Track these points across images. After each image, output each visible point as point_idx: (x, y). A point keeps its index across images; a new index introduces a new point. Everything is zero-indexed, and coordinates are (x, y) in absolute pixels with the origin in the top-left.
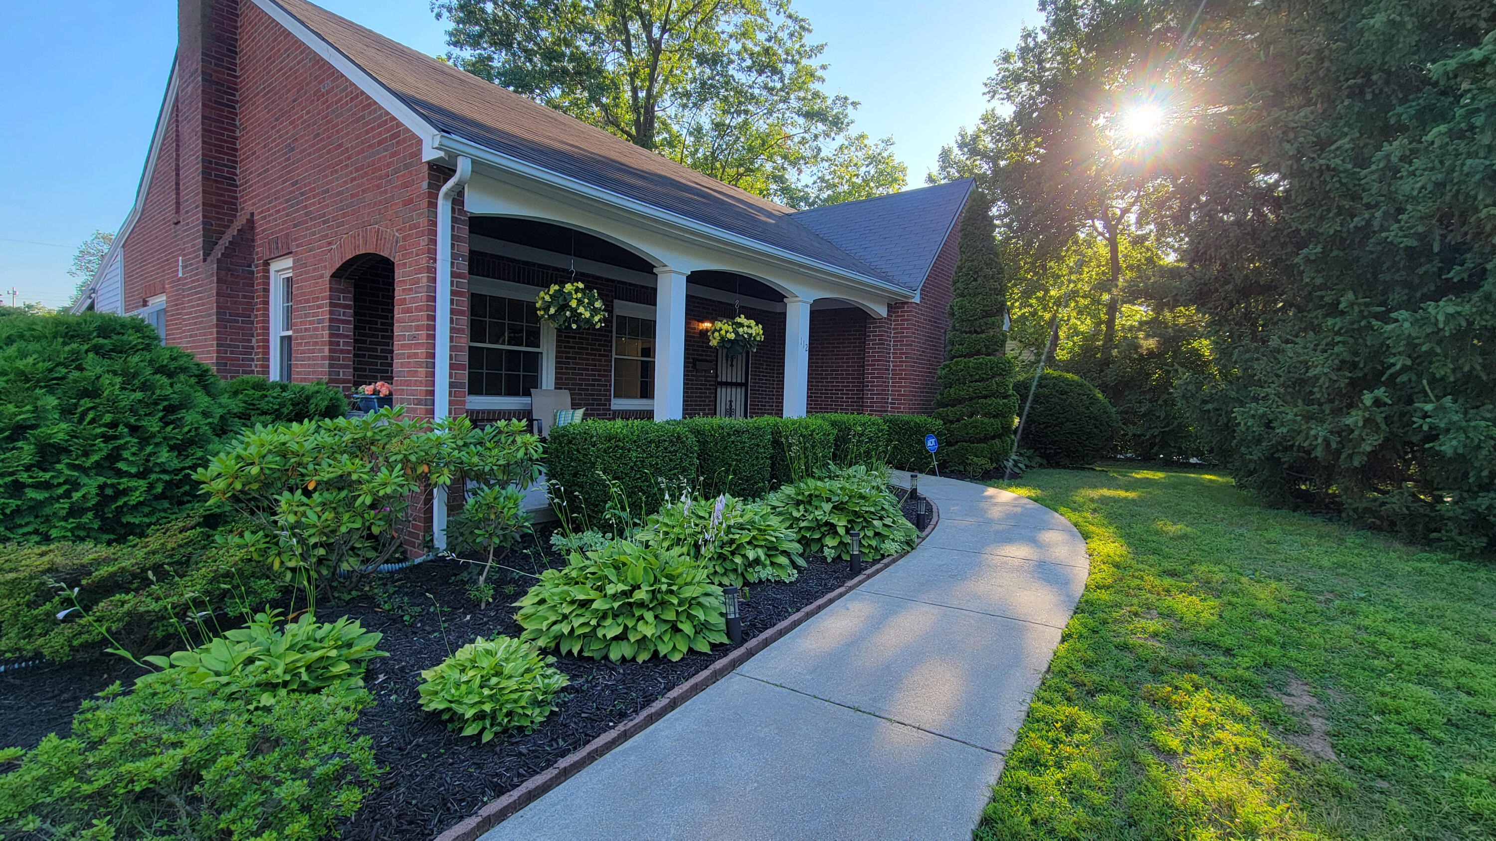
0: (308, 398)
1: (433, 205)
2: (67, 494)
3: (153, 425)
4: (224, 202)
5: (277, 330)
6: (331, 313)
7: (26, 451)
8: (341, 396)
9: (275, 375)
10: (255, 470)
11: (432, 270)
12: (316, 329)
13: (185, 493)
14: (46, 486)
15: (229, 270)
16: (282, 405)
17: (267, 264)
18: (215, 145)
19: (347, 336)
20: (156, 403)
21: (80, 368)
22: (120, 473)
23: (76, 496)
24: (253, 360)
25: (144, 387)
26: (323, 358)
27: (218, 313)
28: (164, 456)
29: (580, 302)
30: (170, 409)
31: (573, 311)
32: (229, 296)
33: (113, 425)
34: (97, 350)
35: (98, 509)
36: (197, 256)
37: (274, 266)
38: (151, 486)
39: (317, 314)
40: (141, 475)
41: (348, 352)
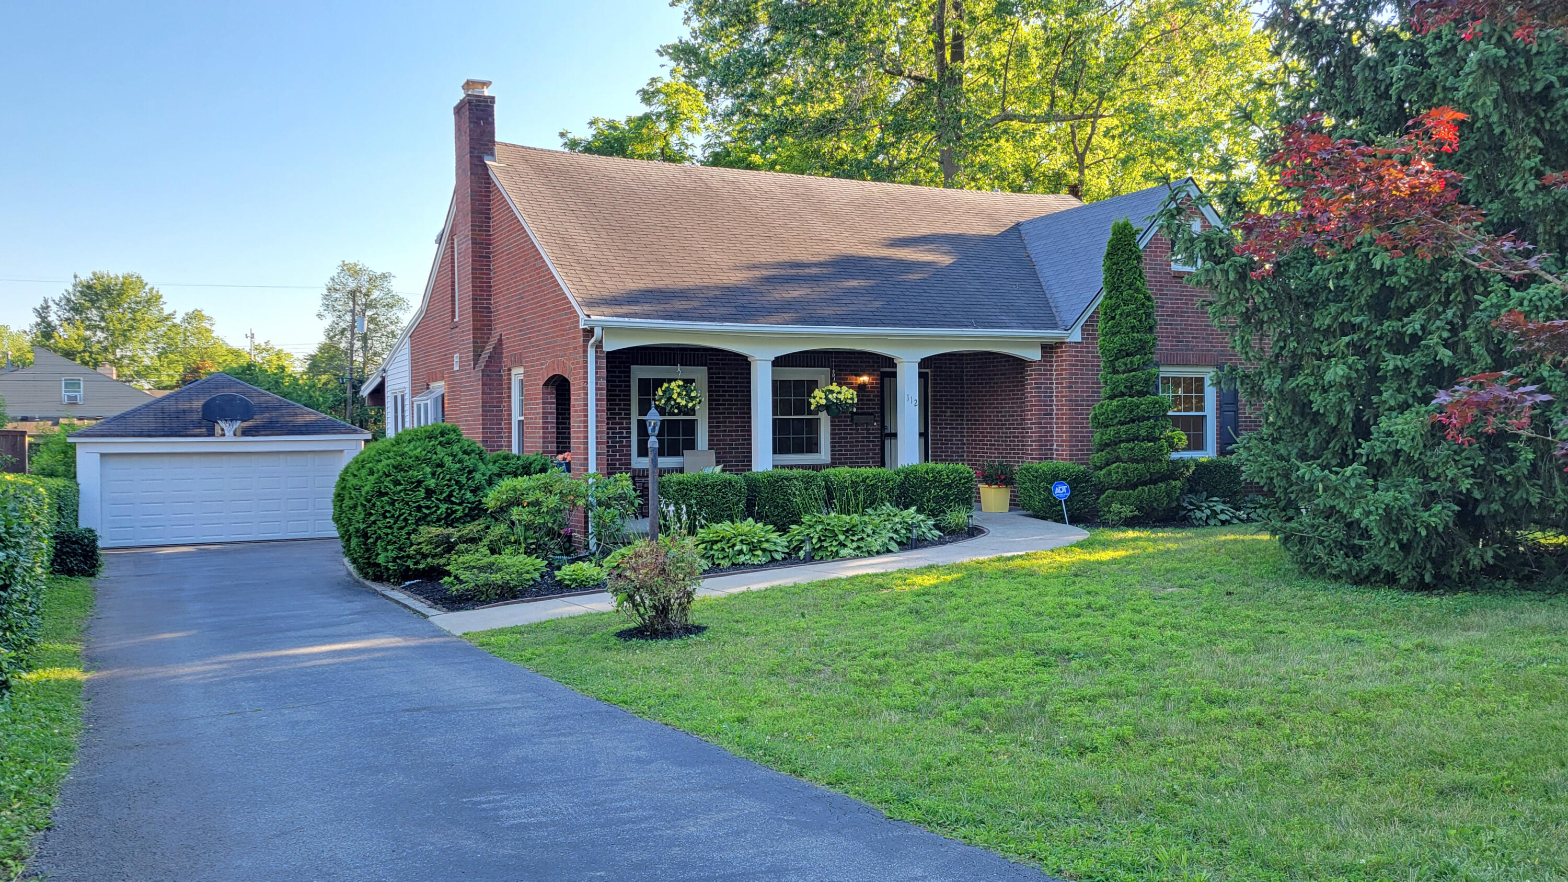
0: (530, 464)
1: (585, 352)
2: (435, 512)
3: (463, 480)
4: (484, 325)
5: (516, 417)
6: (543, 408)
7: (422, 493)
8: (549, 462)
9: (515, 451)
10: (504, 497)
11: (586, 389)
12: (536, 418)
13: (476, 515)
14: (428, 507)
15: (488, 376)
16: (517, 469)
17: (510, 370)
18: (479, 287)
19: (552, 423)
20: (464, 469)
21: (436, 453)
22: (453, 503)
23: (439, 512)
24: (502, 437)
25: (460, 461)
26: (540, 437)
27: (483, 407)
28: (469, 495)
29: (679, 394)
30: (470, 472)
31: (675, 400)
32: (489, 394)
33: (450, 480)
34: (440, 443)
35: (446, 518)
36: (470, 365)
37: (514, 372)
38: (464, 510)
39: (536, 409)
40: (460, 504)
41: (553, 433)
